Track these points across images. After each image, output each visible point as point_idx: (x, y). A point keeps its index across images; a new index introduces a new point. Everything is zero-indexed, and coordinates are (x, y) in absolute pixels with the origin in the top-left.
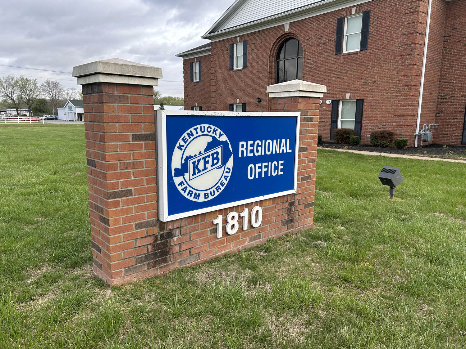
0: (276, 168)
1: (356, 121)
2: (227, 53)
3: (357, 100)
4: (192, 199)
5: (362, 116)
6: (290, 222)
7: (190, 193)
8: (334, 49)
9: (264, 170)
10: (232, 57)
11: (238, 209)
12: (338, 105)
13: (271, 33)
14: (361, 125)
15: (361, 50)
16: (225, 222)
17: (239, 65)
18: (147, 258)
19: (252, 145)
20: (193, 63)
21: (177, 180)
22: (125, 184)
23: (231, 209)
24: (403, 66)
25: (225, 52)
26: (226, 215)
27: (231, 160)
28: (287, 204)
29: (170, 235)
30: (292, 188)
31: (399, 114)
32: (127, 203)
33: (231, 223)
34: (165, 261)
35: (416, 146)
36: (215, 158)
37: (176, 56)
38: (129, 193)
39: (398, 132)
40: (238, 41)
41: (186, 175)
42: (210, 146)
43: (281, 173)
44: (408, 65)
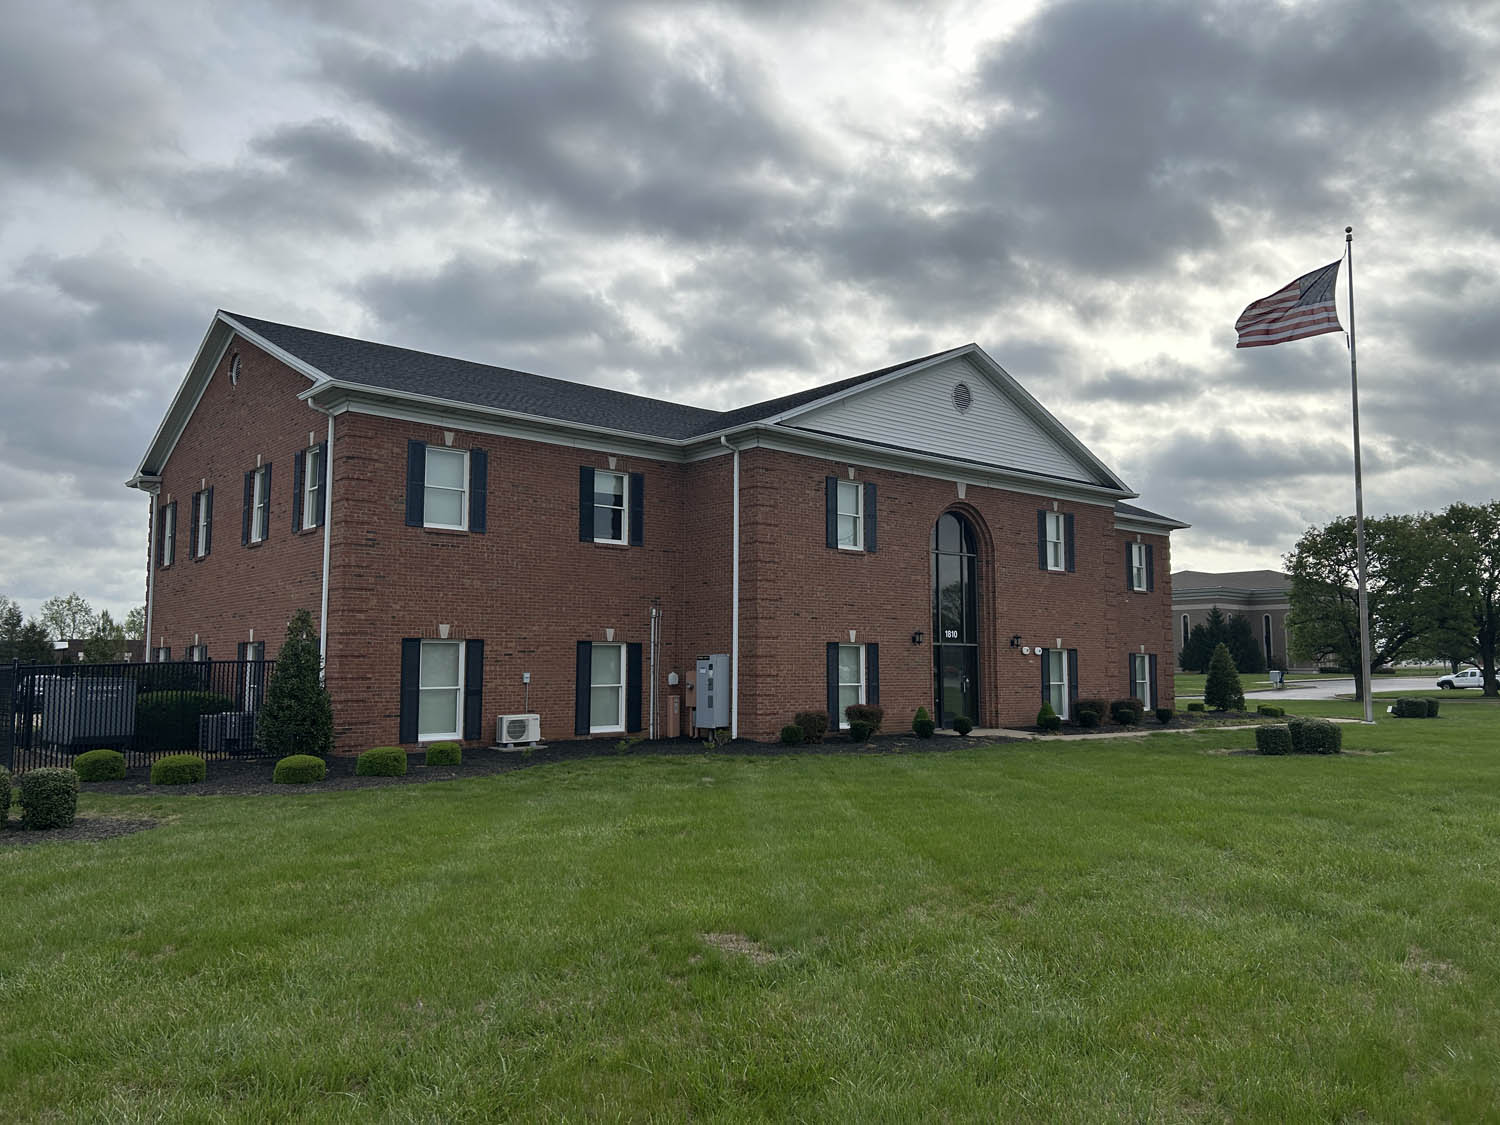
1: (1069, 685)
2: (815, 496)
3: (1069, 649)
5: (1077, 677)
8: (1037, 559)
10: (831, 513)
12: (1048, 657)
14: (1078, 692)
15: (1067, 571)
17: (850, 538)
24: (1108, 606)
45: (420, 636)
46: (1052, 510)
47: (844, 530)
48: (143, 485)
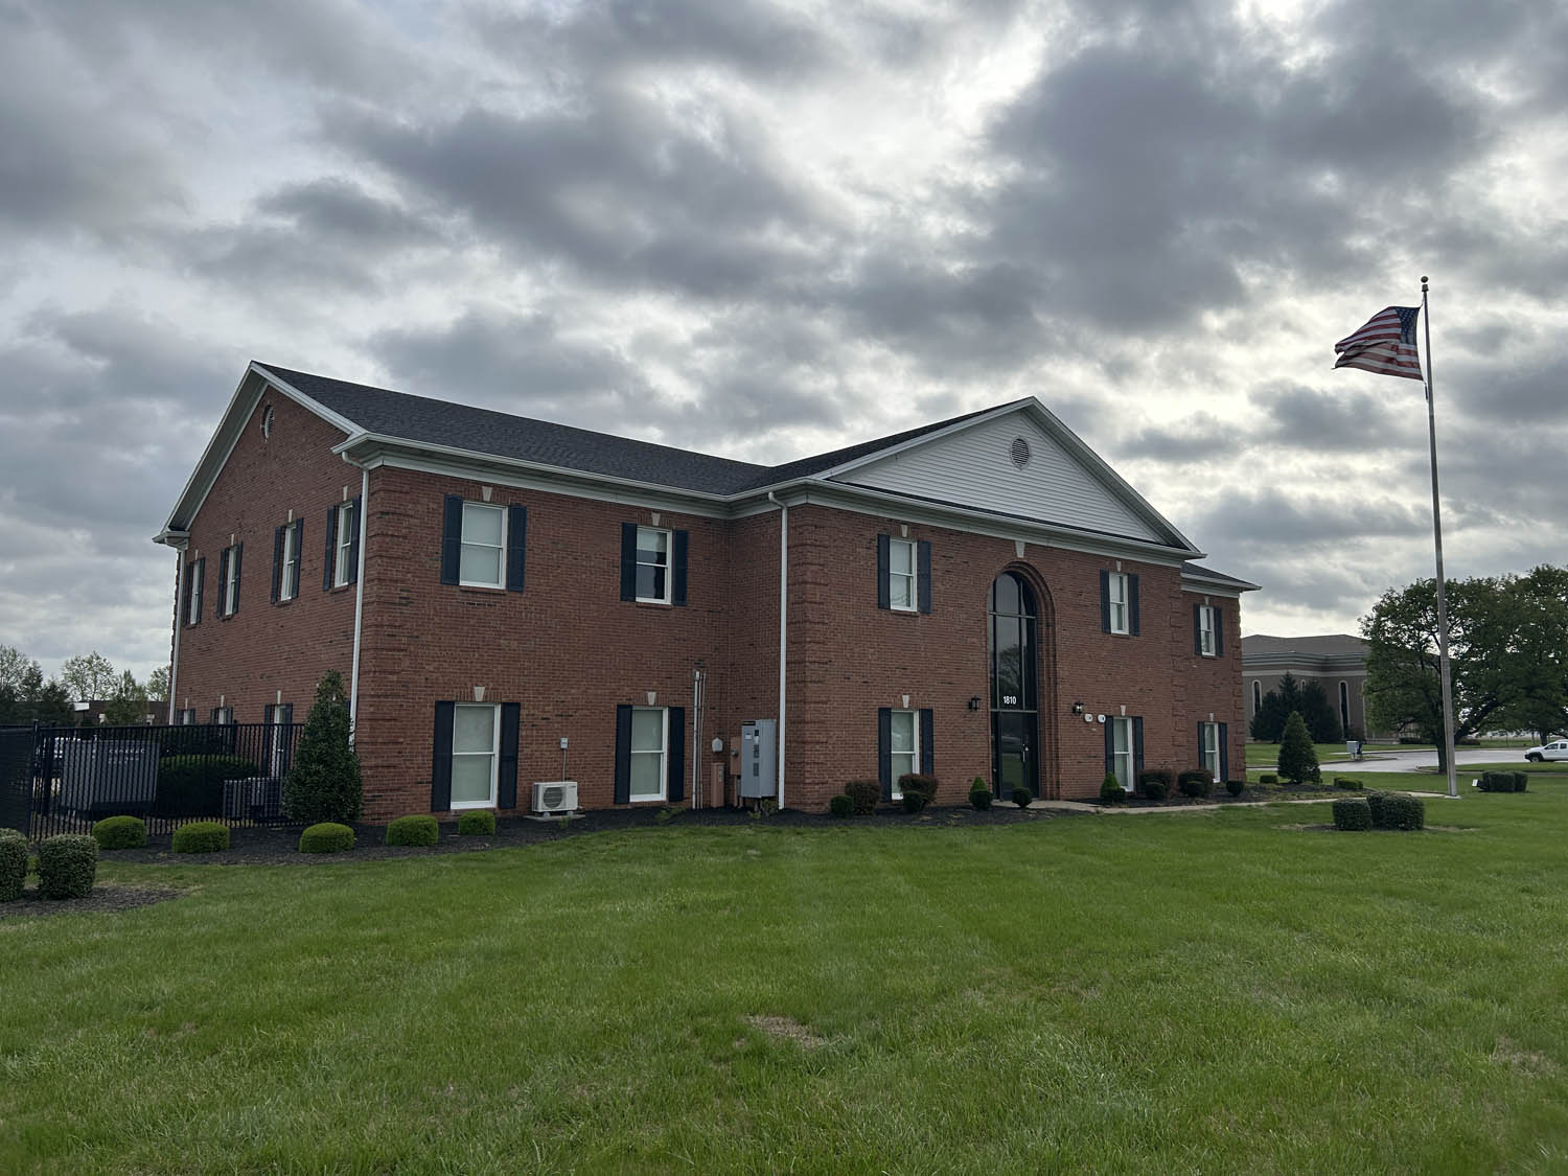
1: (1134, 755)
3: (1134, 717)
5: (1142, 746)
8: (1097, 621)
10: (883, 572)
13: (991, 550)
14: (1143, 762)
15: (1130, 634)
24: (1175, 671)
25: (863, 550)
31: (1177, 743)
40: (904, 535)
44: (1179, 672)
45: (454, 699)
46: (1115, 570)
47: (897, 590)
48: (171, 541)
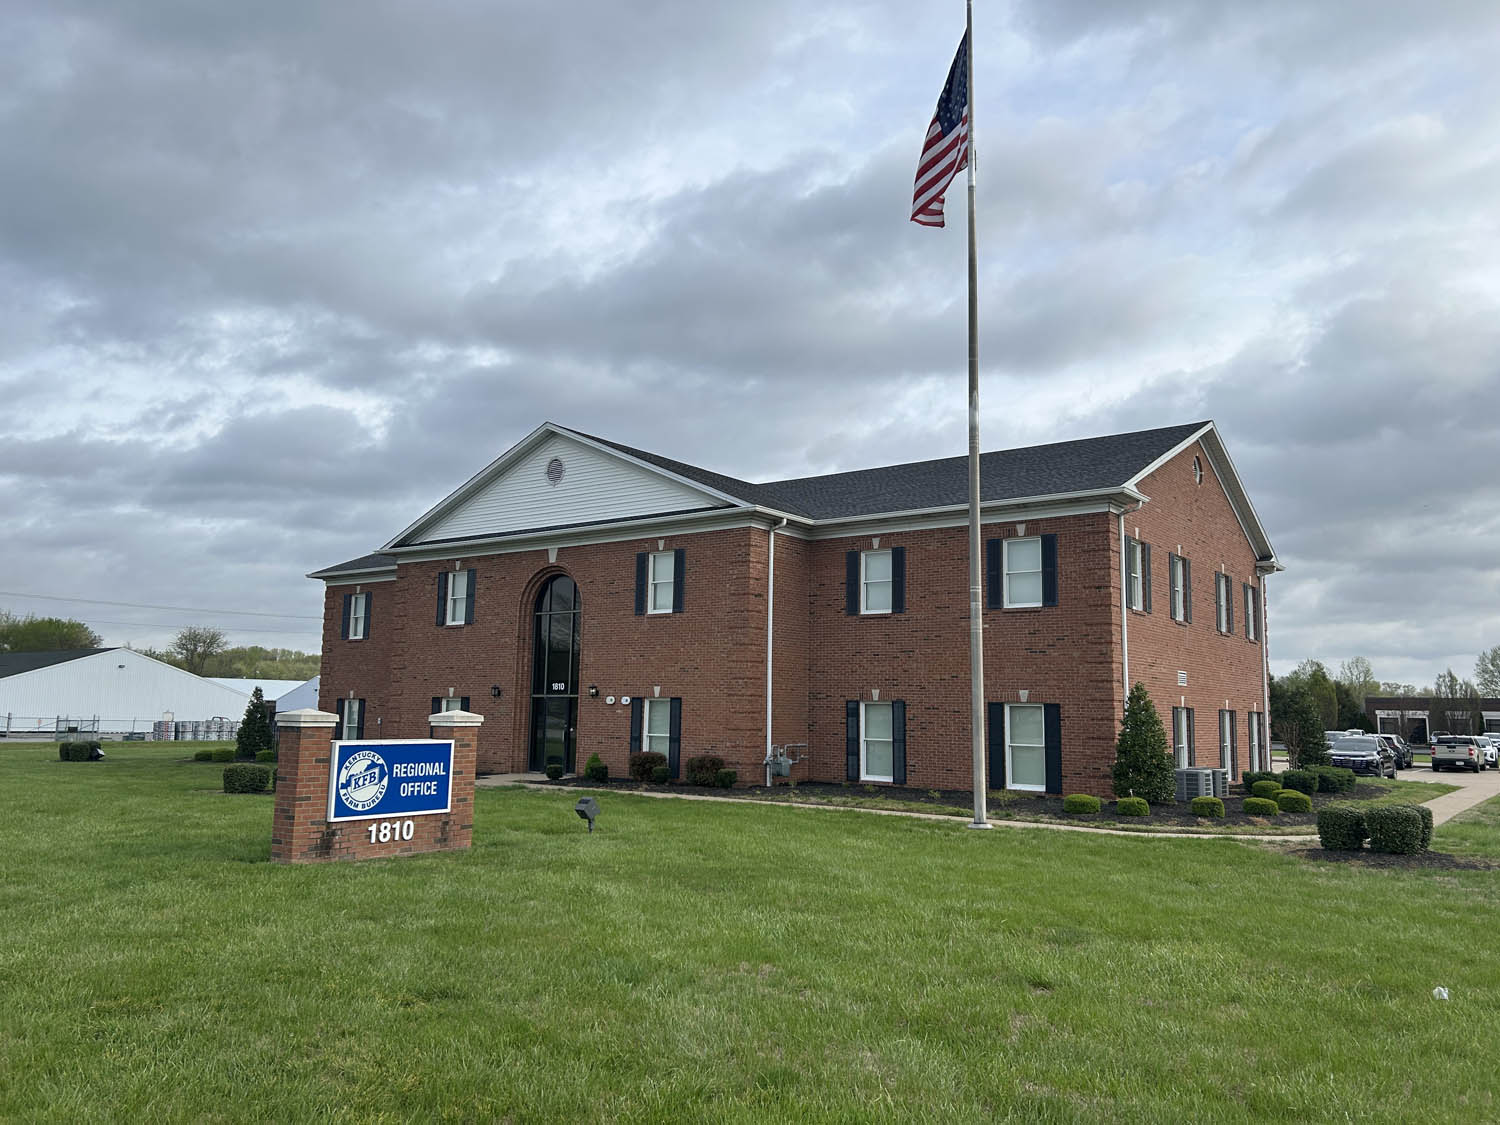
0: (429, 788)
1: (670, 738)
2: (431, 589)
3: (672, 698)
4: (352, 807)
5: (680, 729)
6: (444, 840)
7: (351, 803)
8: (633, 605)
9: (417, 789)
10: (442, 599)
11: (392, 820)
12: (642, 707)
13: (524, 562)
14: (680, 746)
15: (674, 612)
16: (379, 831)
17: (456, 617)
18: (316, 848)
19: (405, 767)
20: (351, 596)
21: (342, 792)
22: (307, 793)
23: (385, 820)
24: (734, 645)
25: (429, 588)
26: (379, 825)
27: (386, 779)
28: (440, 824)
29: (334, 834)
30: (446, 807)
31: (733, 727)
32: (307, 805)
33: (383, 831)
34: (328, 853)
35: (768, 785)
36: (373, 776)
37: (308, 576)
38: (309, 798)
39: (734, 759)
40: (457, 569)
41: (349, 788)
42: (369, 768)
43: (433, 793)
44: (741, 645)
45: (344, 697)
46: (657, 550)
